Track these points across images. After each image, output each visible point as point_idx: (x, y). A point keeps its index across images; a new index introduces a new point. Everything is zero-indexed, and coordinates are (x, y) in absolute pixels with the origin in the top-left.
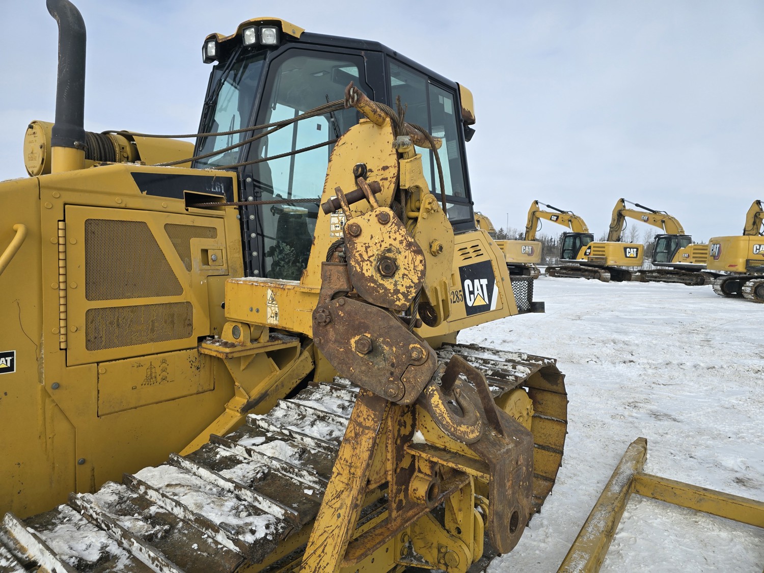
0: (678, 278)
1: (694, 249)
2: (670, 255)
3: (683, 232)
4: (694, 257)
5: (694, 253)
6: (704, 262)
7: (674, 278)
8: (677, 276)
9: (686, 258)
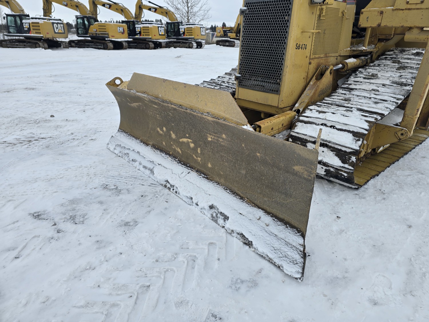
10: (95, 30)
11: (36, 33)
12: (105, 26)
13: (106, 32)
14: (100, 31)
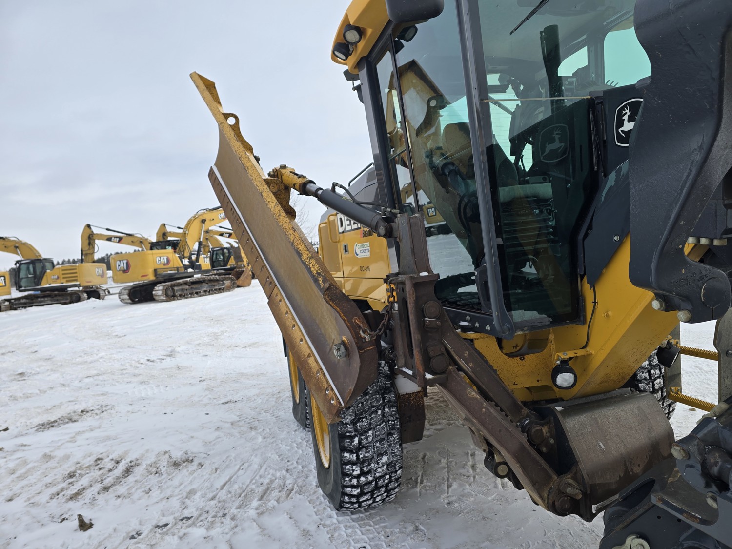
0: (51, 300)
1: (63, 270)
2: (38, 278)
3: (40, 256)
4: (64, 278)
5: (63, 274)
6: (76, 280)
7: (47, 300)
8: (49, 299)
9: (56, 279)
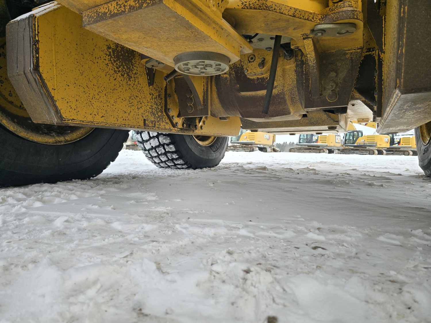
10: (363, 140)
11: (322, 142)
12: (374, 137)
13: (374, 141)
14: (367, 141)
